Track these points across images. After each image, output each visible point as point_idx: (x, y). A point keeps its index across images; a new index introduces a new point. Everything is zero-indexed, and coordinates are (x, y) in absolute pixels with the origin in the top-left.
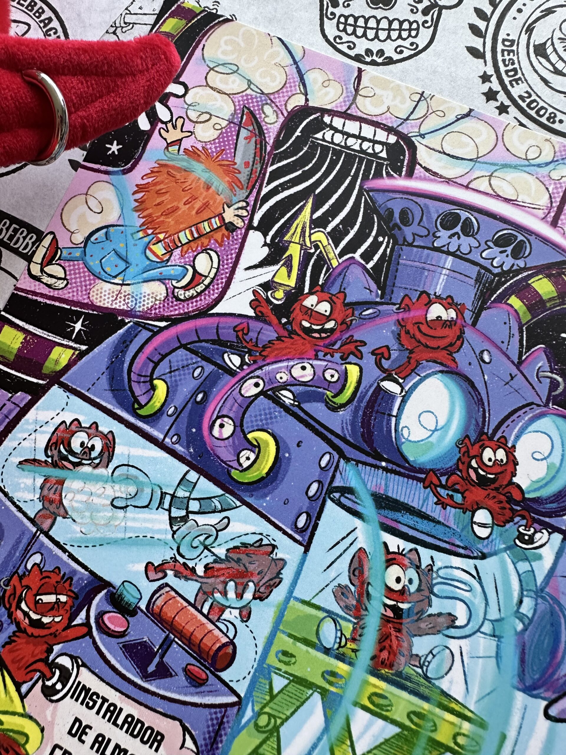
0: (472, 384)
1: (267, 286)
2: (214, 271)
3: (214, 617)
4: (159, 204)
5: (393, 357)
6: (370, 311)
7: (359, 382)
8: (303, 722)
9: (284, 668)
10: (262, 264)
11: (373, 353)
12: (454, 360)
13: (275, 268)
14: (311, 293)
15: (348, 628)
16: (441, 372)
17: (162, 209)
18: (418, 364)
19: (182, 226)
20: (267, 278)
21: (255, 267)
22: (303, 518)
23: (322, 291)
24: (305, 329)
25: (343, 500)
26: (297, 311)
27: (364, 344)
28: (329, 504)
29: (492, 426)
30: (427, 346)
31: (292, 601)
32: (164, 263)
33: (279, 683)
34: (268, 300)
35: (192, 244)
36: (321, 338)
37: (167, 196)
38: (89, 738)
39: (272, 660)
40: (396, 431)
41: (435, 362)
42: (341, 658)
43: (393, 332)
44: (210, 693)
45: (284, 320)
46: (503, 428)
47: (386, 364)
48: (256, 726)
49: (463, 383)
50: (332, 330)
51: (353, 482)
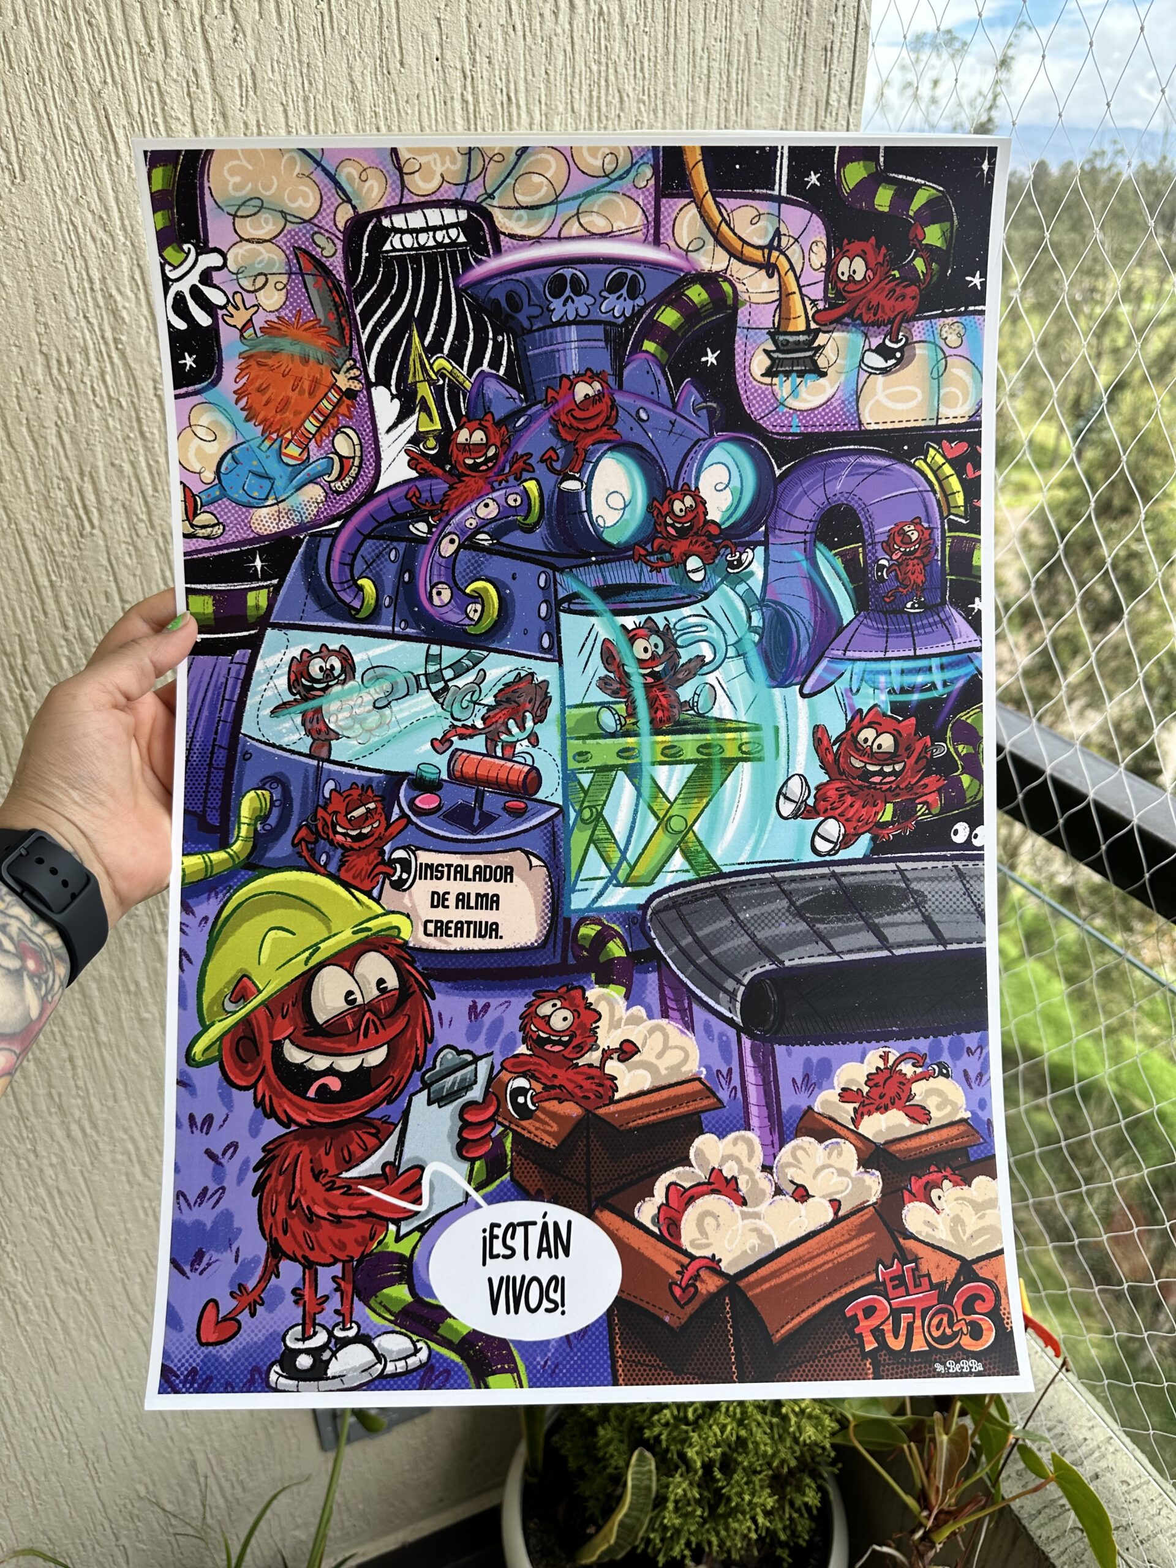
0: (640, 447)
1: (416, 439)
2: (358, 448)
3: (508, 754)
4: (267, 403)
5: (561, 456)
6: (522, 420)
7: (541, 494)
8: (619, 798)
9: (584, 765)
10: (400, 419)
11: (542, 461)
12: (616, 432)
13: (415, 416)
14: (459, 428)
15: (621, 708)
16: (609, 449)
17: (272, 406)
18: (586, 451)
19: (303, 415)
20: (412, 431)
21: (395, 425)
22: (546, 637)
23: (469, 421)
24: (469, 467)
25: (573, 607)
26: (455, 452)
27: (530, 455)
28: (563, 615)
29: (672, 479)
30: (587, 431)
31: (568, 711)
32: (306, 462)
33: (585, 779)
34: (423, 454)
35: (324, 430)
36: (489, 469)
37: (271, 390)
38: (451, 901)
39: (572, 765)
40: (592, 523)
41: (600, 442)
42: (627, 734)
43: (551, 431)
44: (535, 815)
45: (448, 467)
46: (682, 475)
47: (557, 466)
48: (583, 821)
49: (633, 451)
50: (496, 456)
51: (575, 587)
